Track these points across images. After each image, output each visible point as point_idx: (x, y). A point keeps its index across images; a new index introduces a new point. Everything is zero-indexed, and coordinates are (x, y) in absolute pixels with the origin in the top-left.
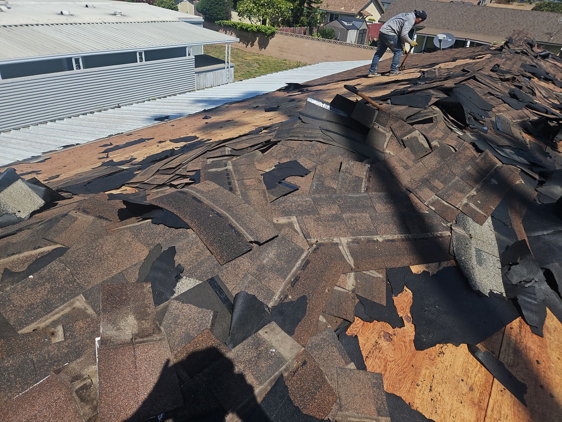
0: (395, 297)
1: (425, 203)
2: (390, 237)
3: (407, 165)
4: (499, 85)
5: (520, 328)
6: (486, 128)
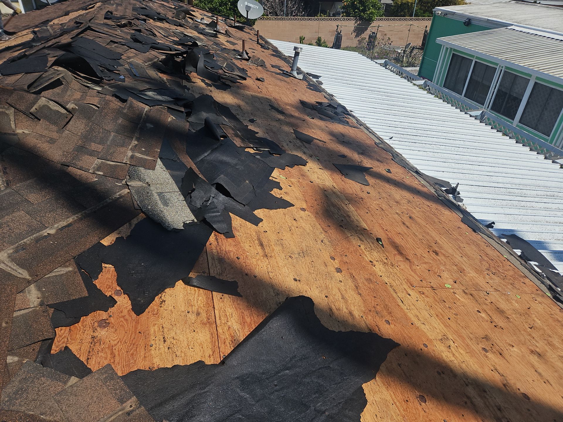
0: (96, 281)
1: (90, 172)
2: (64, 223)
3: (51, 139)
4: (119, 32)
5: (217, 239)
6: (122, 77)
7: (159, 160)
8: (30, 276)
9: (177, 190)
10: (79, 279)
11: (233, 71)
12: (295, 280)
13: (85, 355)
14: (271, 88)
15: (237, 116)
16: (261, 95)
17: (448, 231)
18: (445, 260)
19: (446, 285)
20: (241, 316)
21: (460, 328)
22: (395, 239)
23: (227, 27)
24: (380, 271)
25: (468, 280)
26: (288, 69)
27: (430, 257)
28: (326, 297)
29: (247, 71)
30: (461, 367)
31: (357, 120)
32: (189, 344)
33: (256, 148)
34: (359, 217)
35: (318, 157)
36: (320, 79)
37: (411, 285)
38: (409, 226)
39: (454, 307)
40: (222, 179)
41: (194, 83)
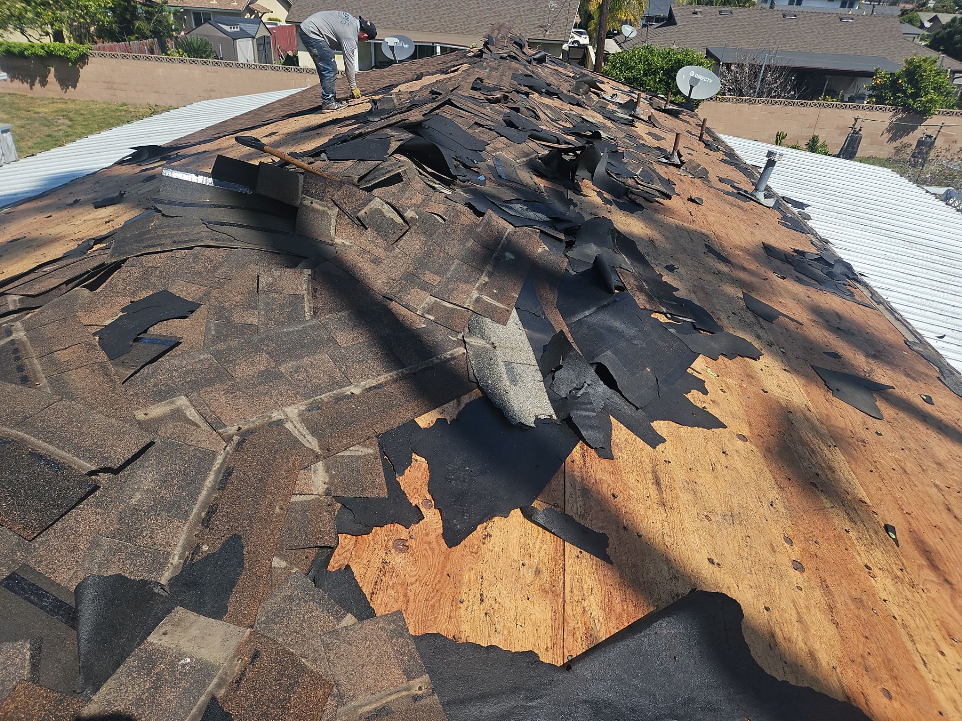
0: (401, 477)
1: (417, 313)
2: (373, 382)
3: (376, 258)
4: (487, 109)
5: (584, 456)
6: (482, 178)
7: (514, 310)
8: (320, 448)
9: (534, 362)
10: (379, 469)
11: (651, 182)
12: (711, 561)
13: (369, 585)
14: (712, 217)
15: (647, 258)
16: (692, 227)
20: (607, 598)
23: (653, 111)
24: (885, 590)
26: (750, 188)
28: (767, 609)
29: (675, 185)
31: (873, 293)
32: (517, 618)
33: (670, 314)
34: (853, 475)
35: (783, 348)
36: (807, 210)
38: (959, 516)
40: (607, 358)
41: (585, 196)
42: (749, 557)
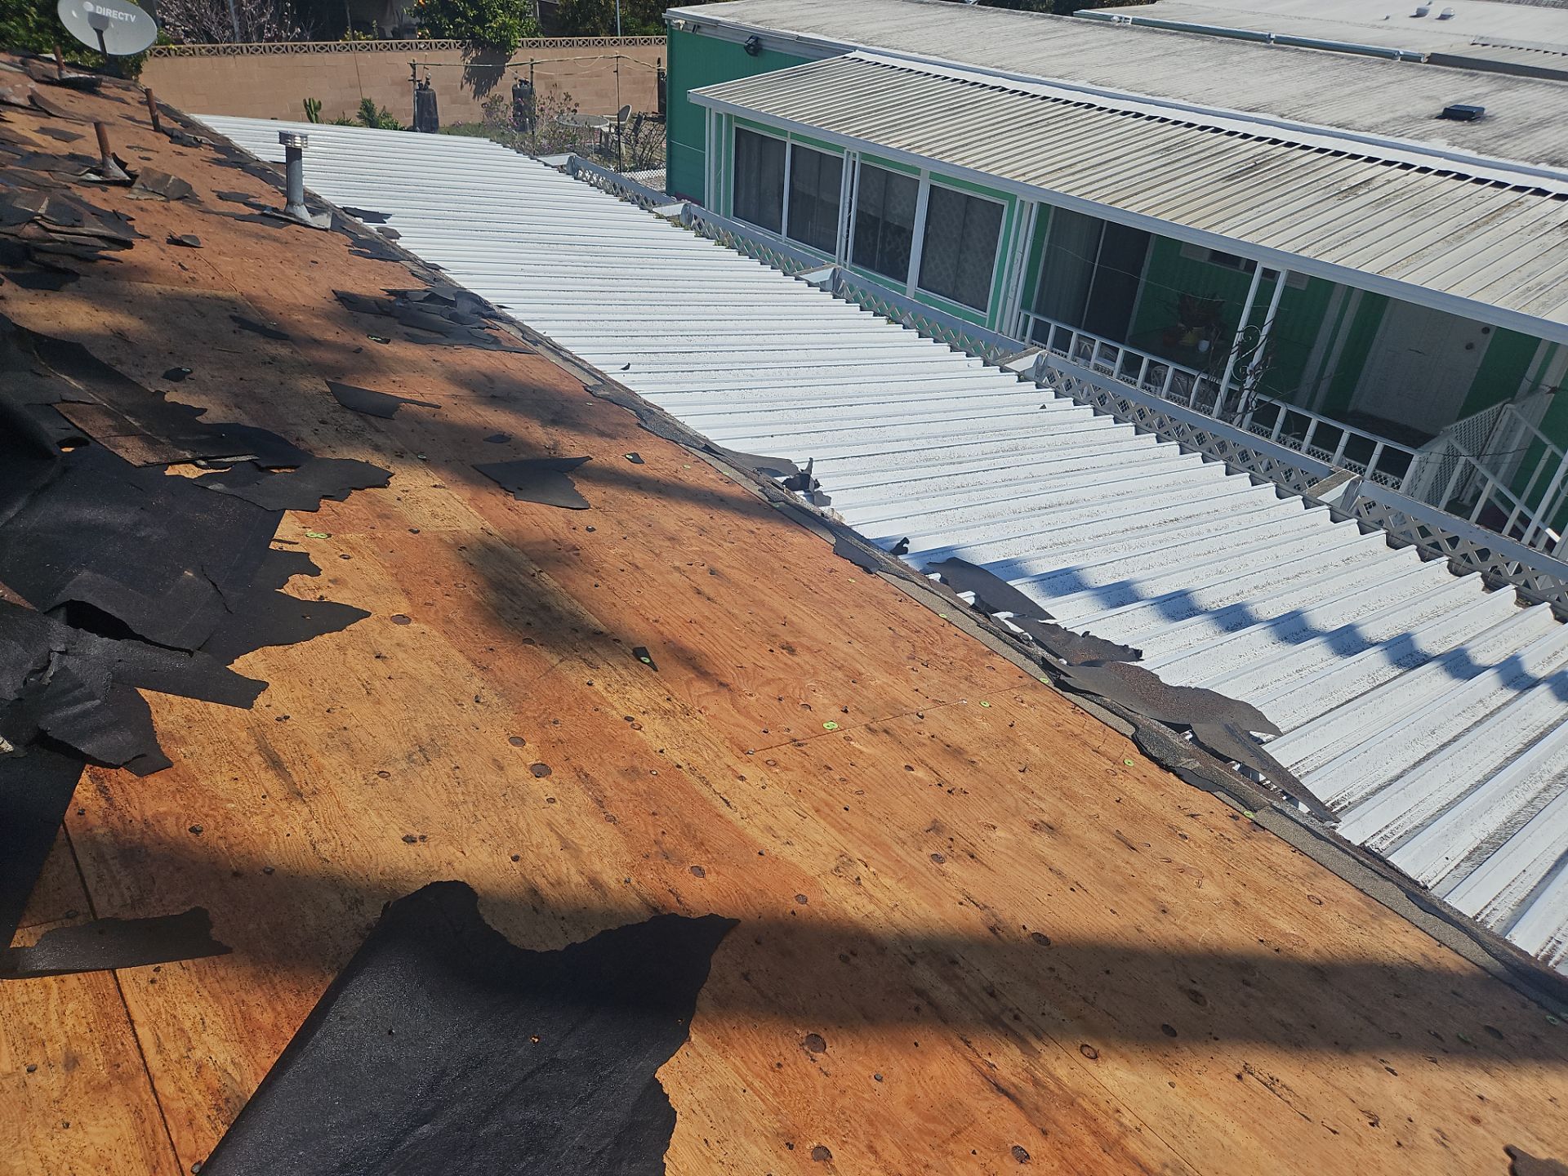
5: (102, 790)
11: (78, 224)
12: (409, 840)
14: (226, 265)
15: (118, 368)
16: (195, 290)
17: (808, 586)
18: (813, 661)
19: (825, 725)
21: (875, 823)
22: (682, 639)
23: (33, 85)
24: (657, 737)
25: (872, 696)
26: (279, 202)
27: (776, 663)
28: (515, 859)
29: (133, 219)
30: (891, 923)
31: (524, 330)
33: (203, 459)
34: (576, 602)
35: (422, 453)
36: (389, 224)
37: (743, 751)
38: (712, 595)
39: (852, 777)
40: (86, 586)
42: (467, 798)
